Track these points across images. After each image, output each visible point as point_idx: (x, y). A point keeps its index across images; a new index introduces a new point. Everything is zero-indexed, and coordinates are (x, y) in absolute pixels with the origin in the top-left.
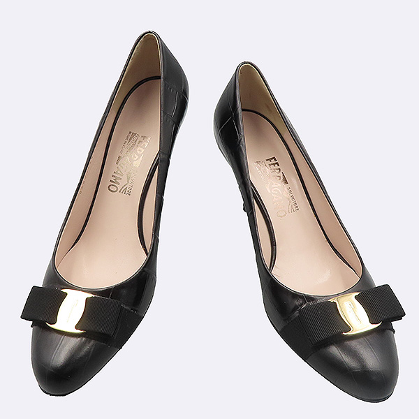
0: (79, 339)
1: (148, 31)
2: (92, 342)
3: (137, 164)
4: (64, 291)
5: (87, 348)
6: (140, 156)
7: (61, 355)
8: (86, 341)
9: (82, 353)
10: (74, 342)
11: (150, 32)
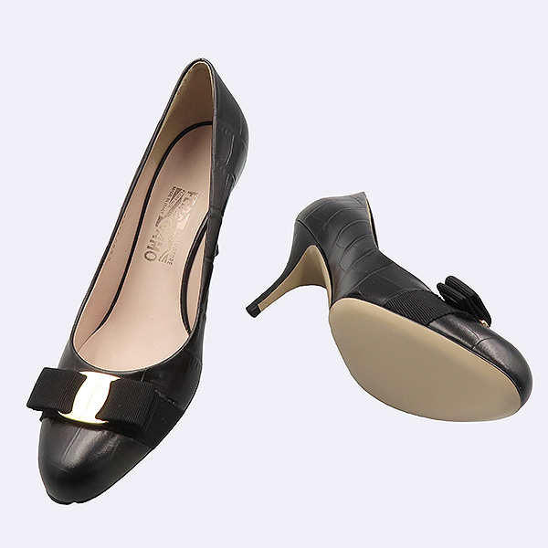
0: (100, 432)
1: (198, 58)
2: (117, 437)
3: (181, 225)
4: (83, 373)
5: (111, 444)
6: (185, 216)
7: (77, 451)
8: (109, 435)
9: (105, 450)
10: (94, 436)
11: (201, 60)
